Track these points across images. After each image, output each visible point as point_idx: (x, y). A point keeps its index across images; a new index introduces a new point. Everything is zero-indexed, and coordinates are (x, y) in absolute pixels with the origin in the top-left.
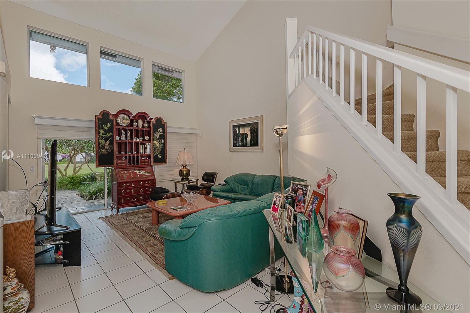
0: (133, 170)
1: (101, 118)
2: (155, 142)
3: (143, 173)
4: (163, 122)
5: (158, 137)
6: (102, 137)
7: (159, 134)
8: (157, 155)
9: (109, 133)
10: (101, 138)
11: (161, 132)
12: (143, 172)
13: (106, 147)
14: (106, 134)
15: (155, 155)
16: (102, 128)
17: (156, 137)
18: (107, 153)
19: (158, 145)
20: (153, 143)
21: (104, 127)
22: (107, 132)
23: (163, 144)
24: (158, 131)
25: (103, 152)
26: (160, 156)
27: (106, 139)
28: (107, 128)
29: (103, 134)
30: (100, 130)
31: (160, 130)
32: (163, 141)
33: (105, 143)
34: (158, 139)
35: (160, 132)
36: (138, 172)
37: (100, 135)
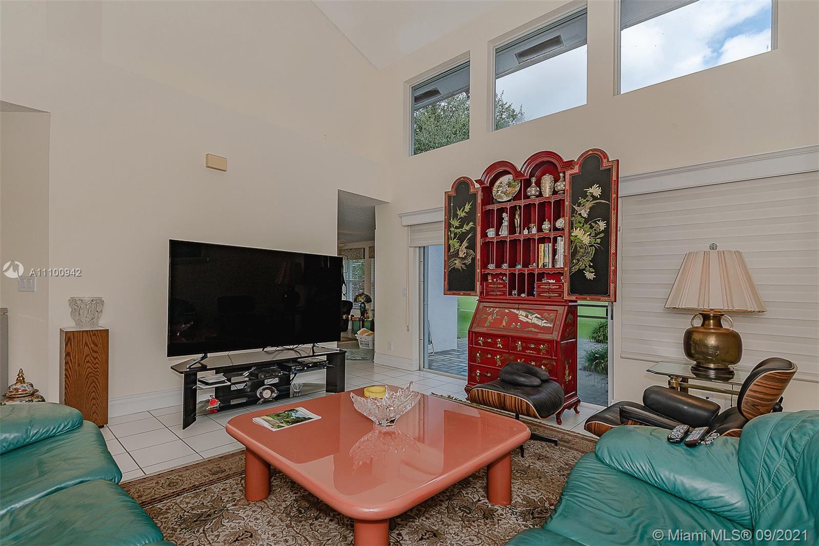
0: (514, 309)
1: (454, 196)
2: (577, 232)
3: (534, 319)
4: (605, 161)
5: (585, 215)
6: (455, 234)
7: (589, 205)
8: (581, 272)
9: (468, 224)
10: (452, 235)
11: (595, 198)
12: (536, 317)
13: (461, 255)
14: (461, 226)
15: (575, 269)
16: (456, 215)
17: (580, 214)
18: (463, 266)
19: (586, 240)
20: (570, 235)
21: (459, 212)
22: (463, 221)
23: (602, 235)
24: (585, 196)
25: (455, 264)
26: (590, 276)
27: (461, 238)
28: (464, 214)
29: (457, 228)
30: (452, 220)
31: (596, 190)
32: (602, 225)
33: (460, 246)
34: (586, 221)
35: (592, 196)
36: (522, 315)
37: (450, 231)
